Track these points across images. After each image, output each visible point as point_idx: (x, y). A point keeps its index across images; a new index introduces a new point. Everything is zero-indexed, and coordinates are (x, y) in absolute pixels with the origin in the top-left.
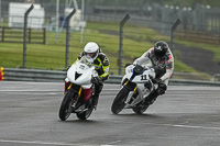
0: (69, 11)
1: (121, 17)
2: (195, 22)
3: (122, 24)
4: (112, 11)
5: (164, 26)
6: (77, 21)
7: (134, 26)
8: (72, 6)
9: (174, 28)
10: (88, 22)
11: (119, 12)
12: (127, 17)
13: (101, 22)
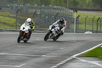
9: (17, 12)
12: (1, 8)
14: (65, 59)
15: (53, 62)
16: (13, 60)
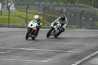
0: (10, 4)
1: (27, 6)
2: (51, 8)
3: (27, 9)
4: (24, 4)
5: (41, 9)
6: (12, 8)
7: (31, 9)
8: (11, 3)
9: (44, 10)
10: (16, 8)
11: (26, 5)
12: (29, 6)
13: (20, 8)
14: (90, 54)
15: (78, 57)
16: (40, 55)
